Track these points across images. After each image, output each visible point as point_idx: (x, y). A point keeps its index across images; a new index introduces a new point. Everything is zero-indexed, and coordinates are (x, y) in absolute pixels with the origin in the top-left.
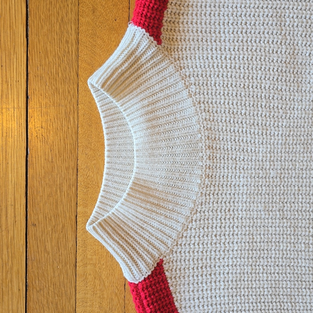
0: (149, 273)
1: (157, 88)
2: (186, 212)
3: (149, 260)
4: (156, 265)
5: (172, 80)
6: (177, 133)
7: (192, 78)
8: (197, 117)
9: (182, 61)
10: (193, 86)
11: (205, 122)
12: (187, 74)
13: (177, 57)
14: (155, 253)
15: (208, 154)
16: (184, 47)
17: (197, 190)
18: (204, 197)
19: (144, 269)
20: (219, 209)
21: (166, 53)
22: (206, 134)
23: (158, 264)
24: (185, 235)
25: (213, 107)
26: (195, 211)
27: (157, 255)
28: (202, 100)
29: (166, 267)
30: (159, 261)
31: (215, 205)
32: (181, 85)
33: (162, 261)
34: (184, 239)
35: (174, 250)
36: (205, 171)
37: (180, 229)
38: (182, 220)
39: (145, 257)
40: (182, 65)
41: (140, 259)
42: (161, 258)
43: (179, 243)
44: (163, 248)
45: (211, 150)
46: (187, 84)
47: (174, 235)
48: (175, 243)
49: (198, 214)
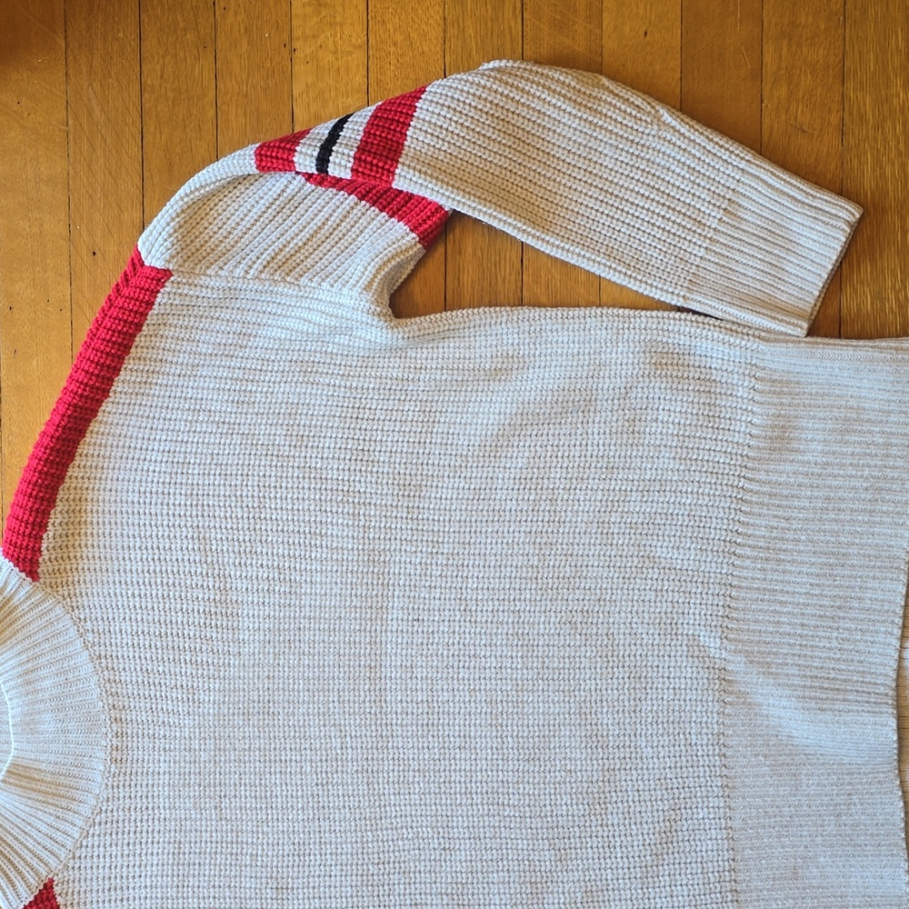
0: (32, 898)
1: (39, 637)
2: (85, 810)
3: (32, 880)
4: (41, 887)
5: (61, 625)
6: (69, 701)
7: (89, 623)
8: (96, 678)
9: (74, 599)
10: (90, 635)
11: (108, 685)
12: (82, 617)
13: (66, 593)
14: (41, 870)
15: (115, 729)
16: (76, 579)
17: (99, 779)
18: (110, 791)
19: (24, 893)
20: (133, 807)
21: (49, 590)
22: (110, 702)
23: (45, 885)
24: (84, 844)
25: (119, 663)
26: (98, 810)
27: (44, 874)
28: (103, 654)
29: (57, 890)
30: (46, 881)
31: (127, 801)
32: (72, 632)
33: (52, 881)
34: (83, 849)
35: (70, 865)
36: (111, 754)
37: (76, 836)
38: (80, 823)
39: (27, 874)
40: (74, 604)
41: (19, 878)
42: (50, 876)
43: (77, 855)
44: (53, 862)
45: (119, 724)
46: (82, 630)
47: (69, 844)
48: (71, 856)
49: (103, 815)
